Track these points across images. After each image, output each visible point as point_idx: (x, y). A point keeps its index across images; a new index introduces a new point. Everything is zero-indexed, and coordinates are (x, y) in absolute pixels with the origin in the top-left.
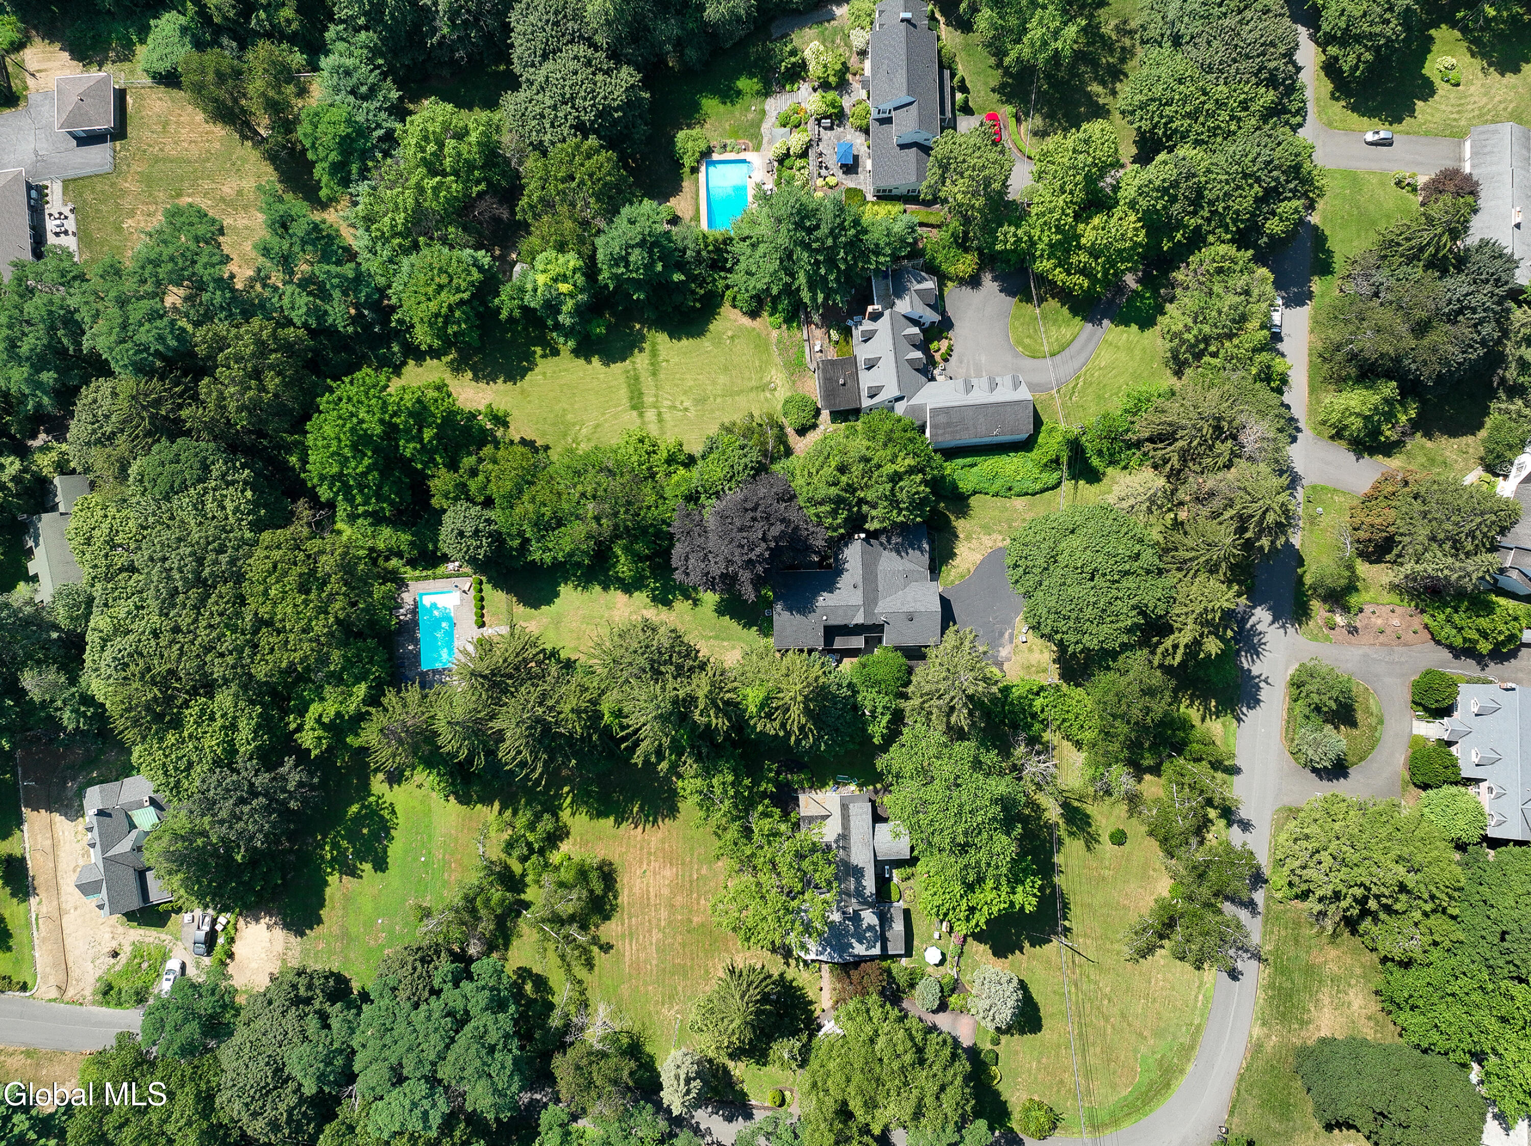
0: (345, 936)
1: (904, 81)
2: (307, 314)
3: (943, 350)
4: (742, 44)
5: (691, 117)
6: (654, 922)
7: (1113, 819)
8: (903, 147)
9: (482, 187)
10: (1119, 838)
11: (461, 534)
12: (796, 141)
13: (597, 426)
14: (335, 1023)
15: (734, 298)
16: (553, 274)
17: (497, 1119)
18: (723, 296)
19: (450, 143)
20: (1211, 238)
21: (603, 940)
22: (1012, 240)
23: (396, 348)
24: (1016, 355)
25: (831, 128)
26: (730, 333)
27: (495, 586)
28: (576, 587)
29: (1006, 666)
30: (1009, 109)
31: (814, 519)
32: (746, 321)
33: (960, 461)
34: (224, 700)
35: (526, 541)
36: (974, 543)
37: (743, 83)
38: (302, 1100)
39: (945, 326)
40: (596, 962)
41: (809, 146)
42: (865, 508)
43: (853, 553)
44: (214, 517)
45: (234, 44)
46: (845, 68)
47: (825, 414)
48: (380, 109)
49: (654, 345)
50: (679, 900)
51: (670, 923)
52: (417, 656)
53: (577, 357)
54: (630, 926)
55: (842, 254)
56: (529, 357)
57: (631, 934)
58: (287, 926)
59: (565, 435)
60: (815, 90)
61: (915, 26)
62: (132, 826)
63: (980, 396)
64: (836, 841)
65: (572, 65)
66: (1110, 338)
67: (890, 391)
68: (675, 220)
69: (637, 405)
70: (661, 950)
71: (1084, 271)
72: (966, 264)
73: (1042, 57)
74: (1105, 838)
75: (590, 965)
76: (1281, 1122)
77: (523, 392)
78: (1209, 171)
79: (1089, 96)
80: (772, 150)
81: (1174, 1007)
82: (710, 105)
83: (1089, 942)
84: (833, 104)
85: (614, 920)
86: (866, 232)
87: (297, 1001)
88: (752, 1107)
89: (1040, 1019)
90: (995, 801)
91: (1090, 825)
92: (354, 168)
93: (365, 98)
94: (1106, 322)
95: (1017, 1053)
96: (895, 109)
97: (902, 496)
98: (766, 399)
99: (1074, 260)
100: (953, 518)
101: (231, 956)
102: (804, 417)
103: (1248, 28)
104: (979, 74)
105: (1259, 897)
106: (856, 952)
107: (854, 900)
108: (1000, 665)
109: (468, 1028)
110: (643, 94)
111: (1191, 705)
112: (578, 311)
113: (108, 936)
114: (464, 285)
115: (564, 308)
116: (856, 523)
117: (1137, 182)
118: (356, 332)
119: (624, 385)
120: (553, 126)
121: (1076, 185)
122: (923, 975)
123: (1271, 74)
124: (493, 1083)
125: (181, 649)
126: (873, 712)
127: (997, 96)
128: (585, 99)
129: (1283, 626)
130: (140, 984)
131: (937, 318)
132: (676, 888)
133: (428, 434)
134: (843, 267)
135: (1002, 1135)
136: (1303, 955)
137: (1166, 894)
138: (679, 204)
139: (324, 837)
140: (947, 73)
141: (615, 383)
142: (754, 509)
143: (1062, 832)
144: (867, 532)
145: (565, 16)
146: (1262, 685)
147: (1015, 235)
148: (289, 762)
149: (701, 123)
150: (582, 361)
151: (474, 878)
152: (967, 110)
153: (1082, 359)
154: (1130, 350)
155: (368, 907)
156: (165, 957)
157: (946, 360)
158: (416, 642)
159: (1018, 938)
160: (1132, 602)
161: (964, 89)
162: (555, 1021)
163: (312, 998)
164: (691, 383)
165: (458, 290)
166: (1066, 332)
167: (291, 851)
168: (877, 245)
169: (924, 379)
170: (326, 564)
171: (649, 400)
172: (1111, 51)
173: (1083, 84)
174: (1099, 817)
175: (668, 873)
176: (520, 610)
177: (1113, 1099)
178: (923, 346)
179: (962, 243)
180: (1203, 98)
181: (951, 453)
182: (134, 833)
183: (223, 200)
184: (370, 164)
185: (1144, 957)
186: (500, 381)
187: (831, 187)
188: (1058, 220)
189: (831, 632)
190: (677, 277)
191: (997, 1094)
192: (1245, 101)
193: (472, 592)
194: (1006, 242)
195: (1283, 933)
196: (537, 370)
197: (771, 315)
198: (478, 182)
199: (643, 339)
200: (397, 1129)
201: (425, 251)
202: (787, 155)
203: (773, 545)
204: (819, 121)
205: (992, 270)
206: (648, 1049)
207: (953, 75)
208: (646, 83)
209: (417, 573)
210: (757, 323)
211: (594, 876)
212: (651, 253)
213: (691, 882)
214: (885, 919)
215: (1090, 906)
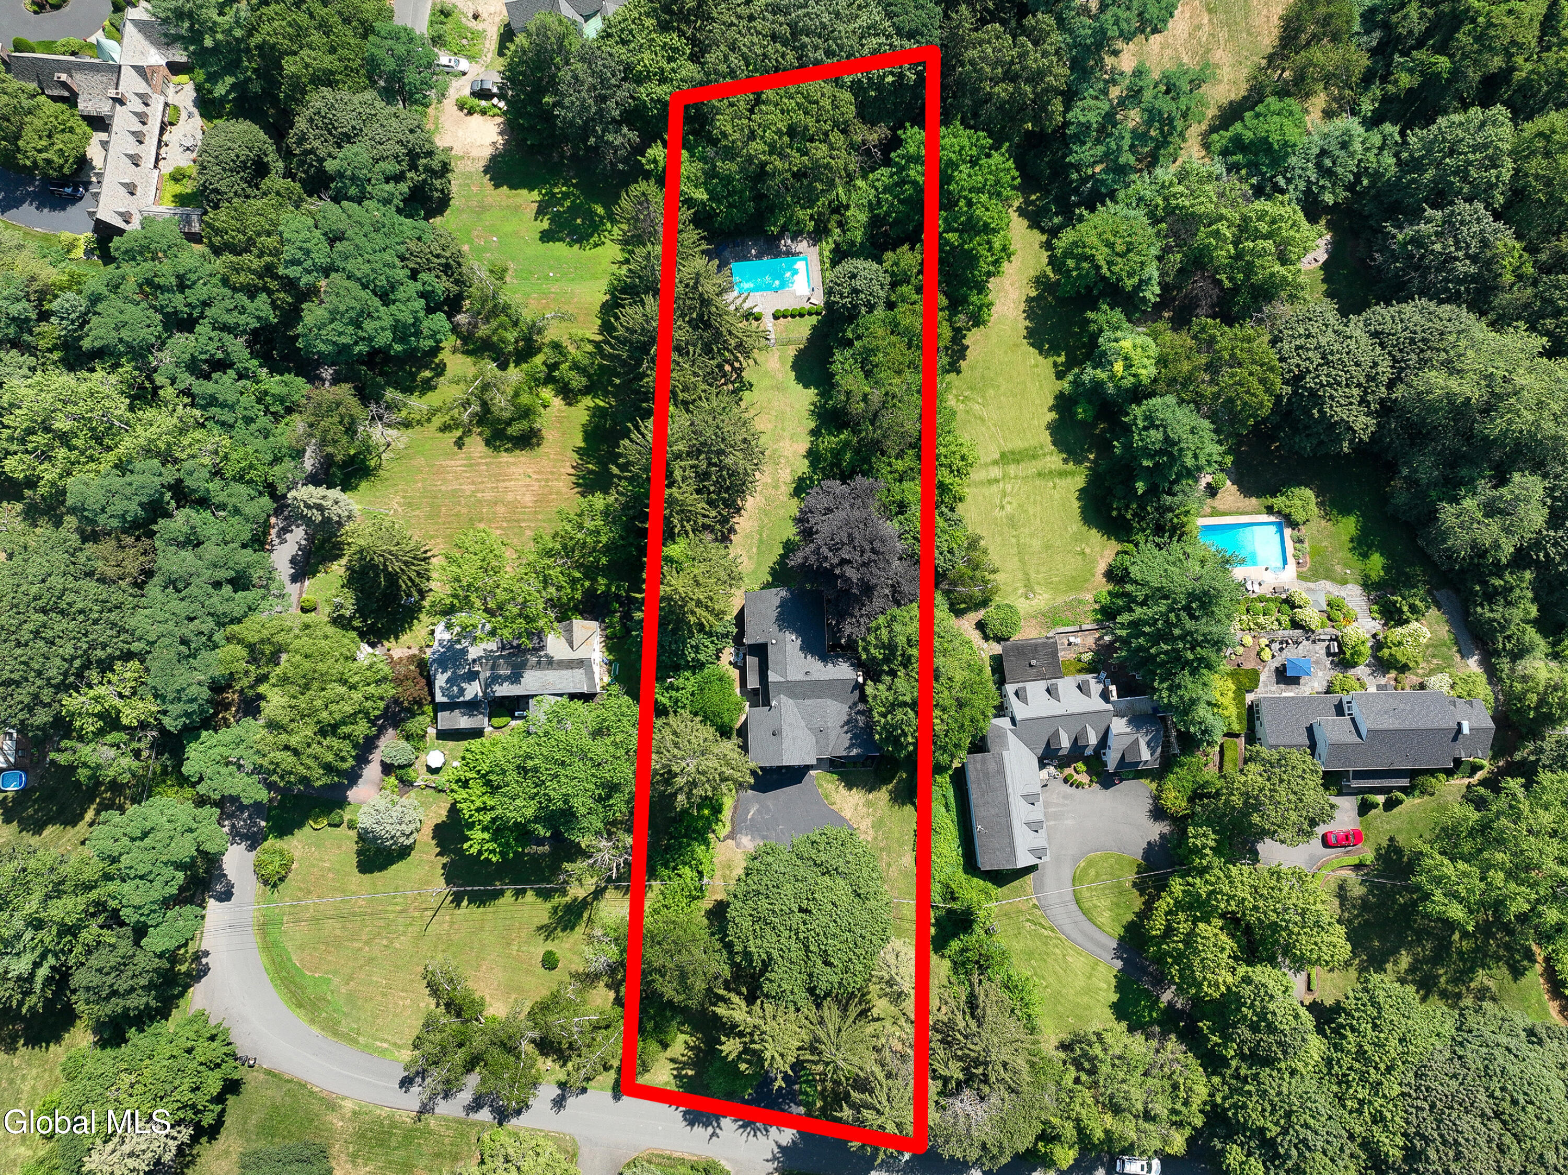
0: (483, 209)
1: (1385, 726)
2: (1080, 124)
3: (1076, 776)
4: (1425, 559)
5: (1333, 504)
6: (482, 487)
7: (569, 955)
8: (1310, 730)
9: (1227, 284)
10: (549, 962)
11: (853, 276)
12: (1311, 615)
13: (983, 420)
14: (390, 187)
15: (1126, 553)
16: (1132, 354)
17: (298, 336)
18: (1129, 542)
19: (1269, 245)
20: (1216, 1080)
21: (467, 440)
22: (1198, 843)
23: (1056, 220)
24: (1076, 860)
25: (1329, 654)
26: (1087, 550)
27: (814, 328)
28: (814, 404)
29: (730, 842)
30: (1369, 856)
31: (873, 624)
32: (1102, 567)
33: (951, 793)
34: (689, 70)
35: (850, 343)
36: (863, 810)
37: (1377, 562)
38: (321, 160)
39: (1106, 780)
40: (447, 435)
41: (1307, 630)
42: (887, 679)
43: (843, 671)
44: (863, 46)
45: (1374, 44)
46: (1404, 669)
47: (997, 649)
48: (1309, 181)
49: (1072, 473)
50: (501, 509)
51: (480, 502)
52: (745, 258)
53: (1056, 397)
54: (479, 464)
55: (1165, 647)
56: (1054, 350)
57: (471, 465)
58: (494, 158)
59: (972, 388)
60: (1374, 636)
61: (1455, 739)
62: (587, 18)
63: (1020, 812)
64: (546, 655)
65: (1366, 361)
66: (1101, 968)
67: (1019, 709)
68: (1212, 491)
69: (1006, 458)
70: (454, 493)
71: (1169, 931)
72: (1175, 800)
73: (1423, 879)
74: (550, 946)
75: (445, 428)
76: (256, 1126)
77: (1016, 345)
78: (1293, 1073)
79: (1395, 951)
80: (1300, 592)
81: (377, 1016)
82: (1349, 525)
83: (446, 926)
84: (1356, 653)
85: (485, 449)
86: (1192, 674)
87: (413, 156)
88: (302, 583)
89: (371, 872)
90: (566, 798)
91: (563, 930)
92: (1239, 157)
93: (1319, 166)
94: (1119, 964)
95: (340, 847)
96: (1353, 720)
97: (899, 714)
98: (1016, 589)
99: (1181, 916)
100: (890, 787)
101: (470, 113)
102: (995, 626)
103: (1477, 1124)
104: (1411, 822)
105: (485, 1115)
106: (439, 676)
107: (488, 674)
108: (732, 836)
109: (377, 302)
110: (1346, 444)
111: (688, 1047)
112: (1098, 385)
113: (492, 10)
114: (1116, 269)
115: (1098, 371)
116: (872, 671)
117: (1271, 984)
118: (1072, 182)
119: (1026, 445)
120: (1298, 348)
121: (1265, 913)
122: (417, 749)
123: (1421, 1153)
124: (325, 325)
125: (732, 24)
126: (671, 687)
127: (1385, 843)
128: (1328, 375)
129: (775, 1158)
130: (448, 38)
131: (1111, 768)
132: (513, 506)
133: (952, 237)
134: (1152, 651)
135: (261, 829)
136: (424, 1162)
137: (489, 1012)
138: (1229, 492)
139: (574, 186)
140: (1405, 782)
141: (1029, 435)
142: (873, 551)
143: (557, 900)
144: (864, 684)
145: (1422, 351)
146: (710, 1129)
147: (1204, 846)
148: (634, 136)
149: (1326, 516)
150: (1051, 402)
151: (527, 315)
152: (1365, 808)
153: (1075, 935)
154: (1088, 991)
155: (509, 228)
156: (471, 58)
157: (1066, 781)
158: (759, 256)
159: (451, 851)
160: (775, 954)
161: (1390, 805)
162: (390, 394)
163: (417, 170)
164: (1031, 512)
165: (1110, 263)
166: (1105, 918)
167: (562, 157)
168: (1179, 686)
169: (1040, 752)
170: (820, 151)
171: (1012, 469)
172: (1455, 981)
173: (1409, 946)
174: (571, 940)
175: (528, 499)
176: (792, 352)
177: (290, 947)
178: (1077, 752)
179: (1196, 796)
180: (1382, 1066)
181: (960, 779)
182: (580, 19)
183: (1208, 51)
184: (1243, 172)
185: (428, 985)
186: (1027, 323)
187: (1258, 654)
188: (1221, 892)
189: (760, 651)
190: (1140, 487)
191: (300, 825)
192: (1383, 1119)
193: (808, 306)
194: (1195, 837)
195: (447, 1141)
196: (1040, 358)
197: (1109, 593)
198: (1231, 279)
199: (1078, 462)
200: (285, 235)
201: (1150, 231)
202: (1293, 607)
203: (837, 571)
204: (1336, 639)
205: (1172, 833)
206: (364, 485)
207: (1405, 790)
208: (1360, 448)
209: (827, 253)
210: (1100, 579)
211: (523, 425)
212: (1161, 452)
213: (518, 521)
214: (472, 707)
215: (482, 928)
